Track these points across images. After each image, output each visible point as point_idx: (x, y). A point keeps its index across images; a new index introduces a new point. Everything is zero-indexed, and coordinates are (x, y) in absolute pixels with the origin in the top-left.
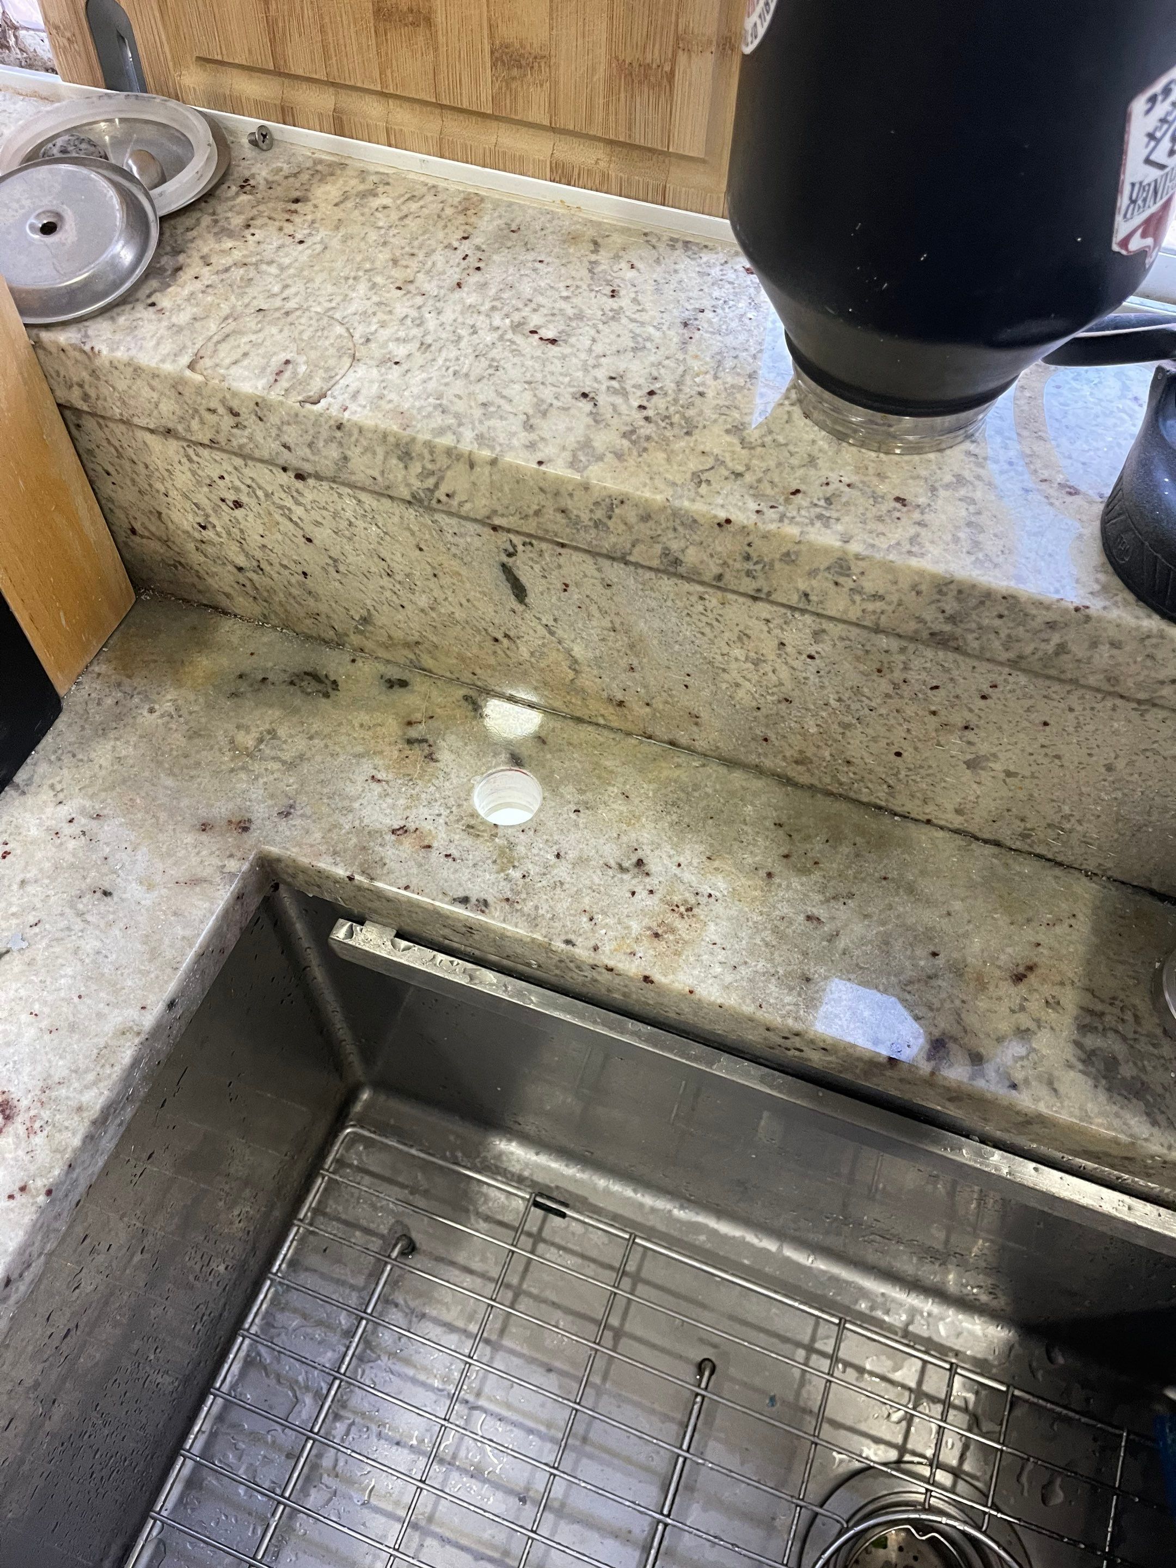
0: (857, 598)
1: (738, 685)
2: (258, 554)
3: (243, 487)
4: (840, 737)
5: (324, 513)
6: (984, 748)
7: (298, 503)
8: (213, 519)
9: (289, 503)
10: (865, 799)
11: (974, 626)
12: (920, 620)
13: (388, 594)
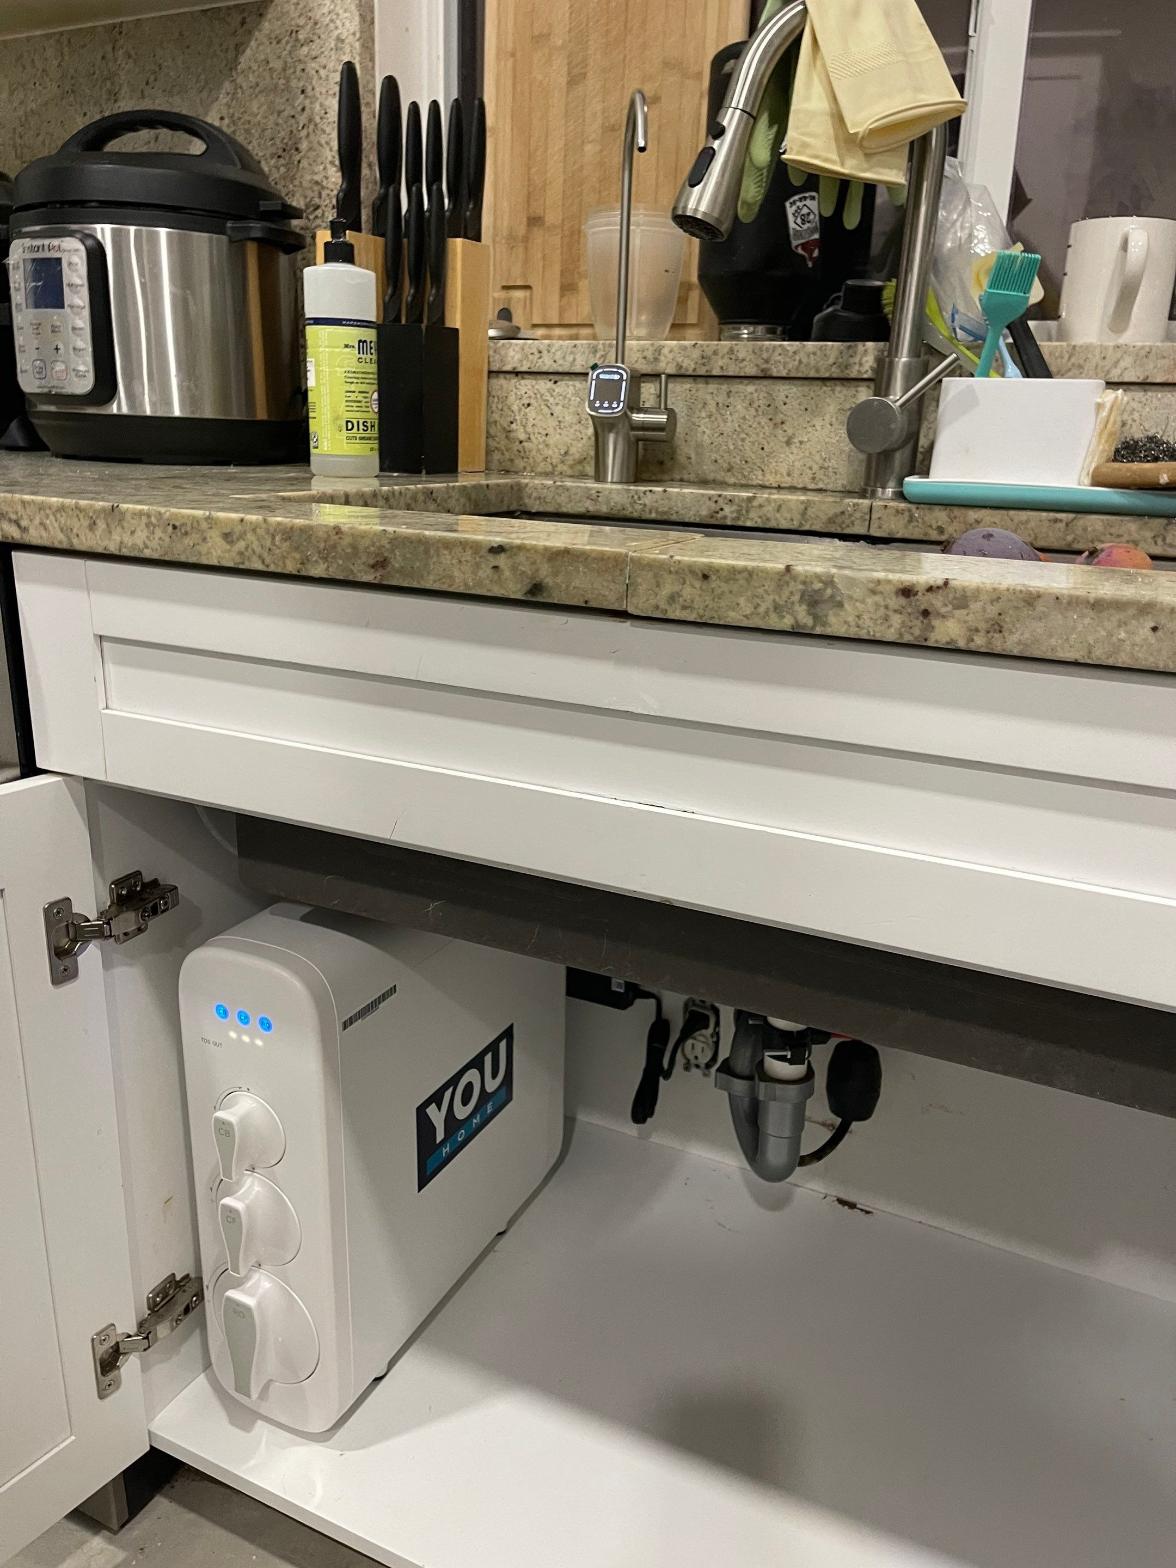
0: (737, 363)
1: (704, 432)
2: (530, 429)
3: (533, 396)
4: (741, 448)
5: (561, 398)
6: (790, 432)
7: (552, 396)
8: (518, 417)
9: (548, 398)
10: (754, 483)
11: (773, 362)
12: (757, 366)
13: (578, 433)
